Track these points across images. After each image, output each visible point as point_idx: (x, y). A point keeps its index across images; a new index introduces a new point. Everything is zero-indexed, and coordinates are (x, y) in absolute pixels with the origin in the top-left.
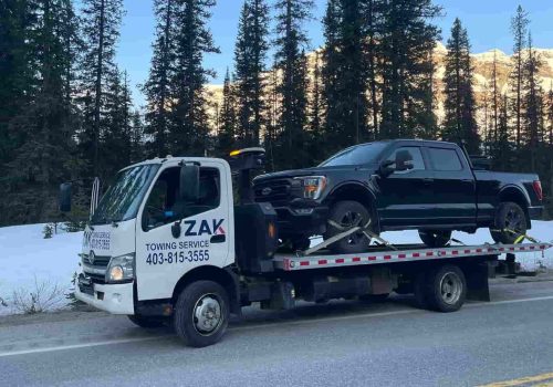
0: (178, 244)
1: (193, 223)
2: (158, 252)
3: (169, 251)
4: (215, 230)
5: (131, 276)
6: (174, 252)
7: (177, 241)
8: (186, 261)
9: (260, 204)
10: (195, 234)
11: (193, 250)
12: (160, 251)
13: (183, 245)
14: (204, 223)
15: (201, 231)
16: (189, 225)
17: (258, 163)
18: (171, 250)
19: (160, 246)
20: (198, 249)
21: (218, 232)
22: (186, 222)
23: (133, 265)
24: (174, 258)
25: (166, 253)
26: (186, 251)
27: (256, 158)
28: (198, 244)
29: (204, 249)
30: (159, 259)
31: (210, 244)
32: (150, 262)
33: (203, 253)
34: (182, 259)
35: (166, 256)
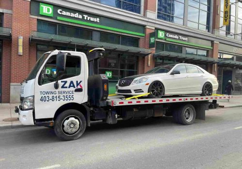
0: (57, 93)
1: (66, 82)
2: (46, 95)
3: (52, 95)
5: (32, 107)
7: (57, 90)
8: (61, 100)
9: (101, 75)
10: (66, 87)
11: (65, 95)
12: (48, 95)
13: (60, 93)
14: (72, 82)
15: (70, 86)
16: (64, 83)
17: (100, 55)
18: (54, 95)
19: (47, 93)
20: (68, 95)
21: (79, 87)
22: (62, 82)
23: (33, 102)
24: (55, 98)
26: (61, 95)
27: (99, 53)
28: (69, 92)
29: (71, 95)
30: (47, 99)
31: (74, 92)
32: (42, 100)
33: (71, 97)
34: (59, 99)
35: (51, 98)
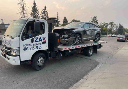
0: (33, 45)
1: (37, 38)
4: (43, 40)
5: (18, 54)
6: (31, 47)
8: (35, 49)
10: (38, 41)
11: (37, 46)
12: (27, 47)
13: (34, 45)
14: (40, 38)
15: (39, 41)
19: (27, 45)
20: (39, 46)
21: (44, 41)
22: (35, 38)
23: (19, 51)
24: (31, 48)
25: (29, 47)
26: (35, 46)
28: (39, 44)
29: (40, 45)
30: (27, 49)
31: (42, 44)
32: (24, 50)
33: (40, 47)
34: (34, 48)
35: (29, 48)
